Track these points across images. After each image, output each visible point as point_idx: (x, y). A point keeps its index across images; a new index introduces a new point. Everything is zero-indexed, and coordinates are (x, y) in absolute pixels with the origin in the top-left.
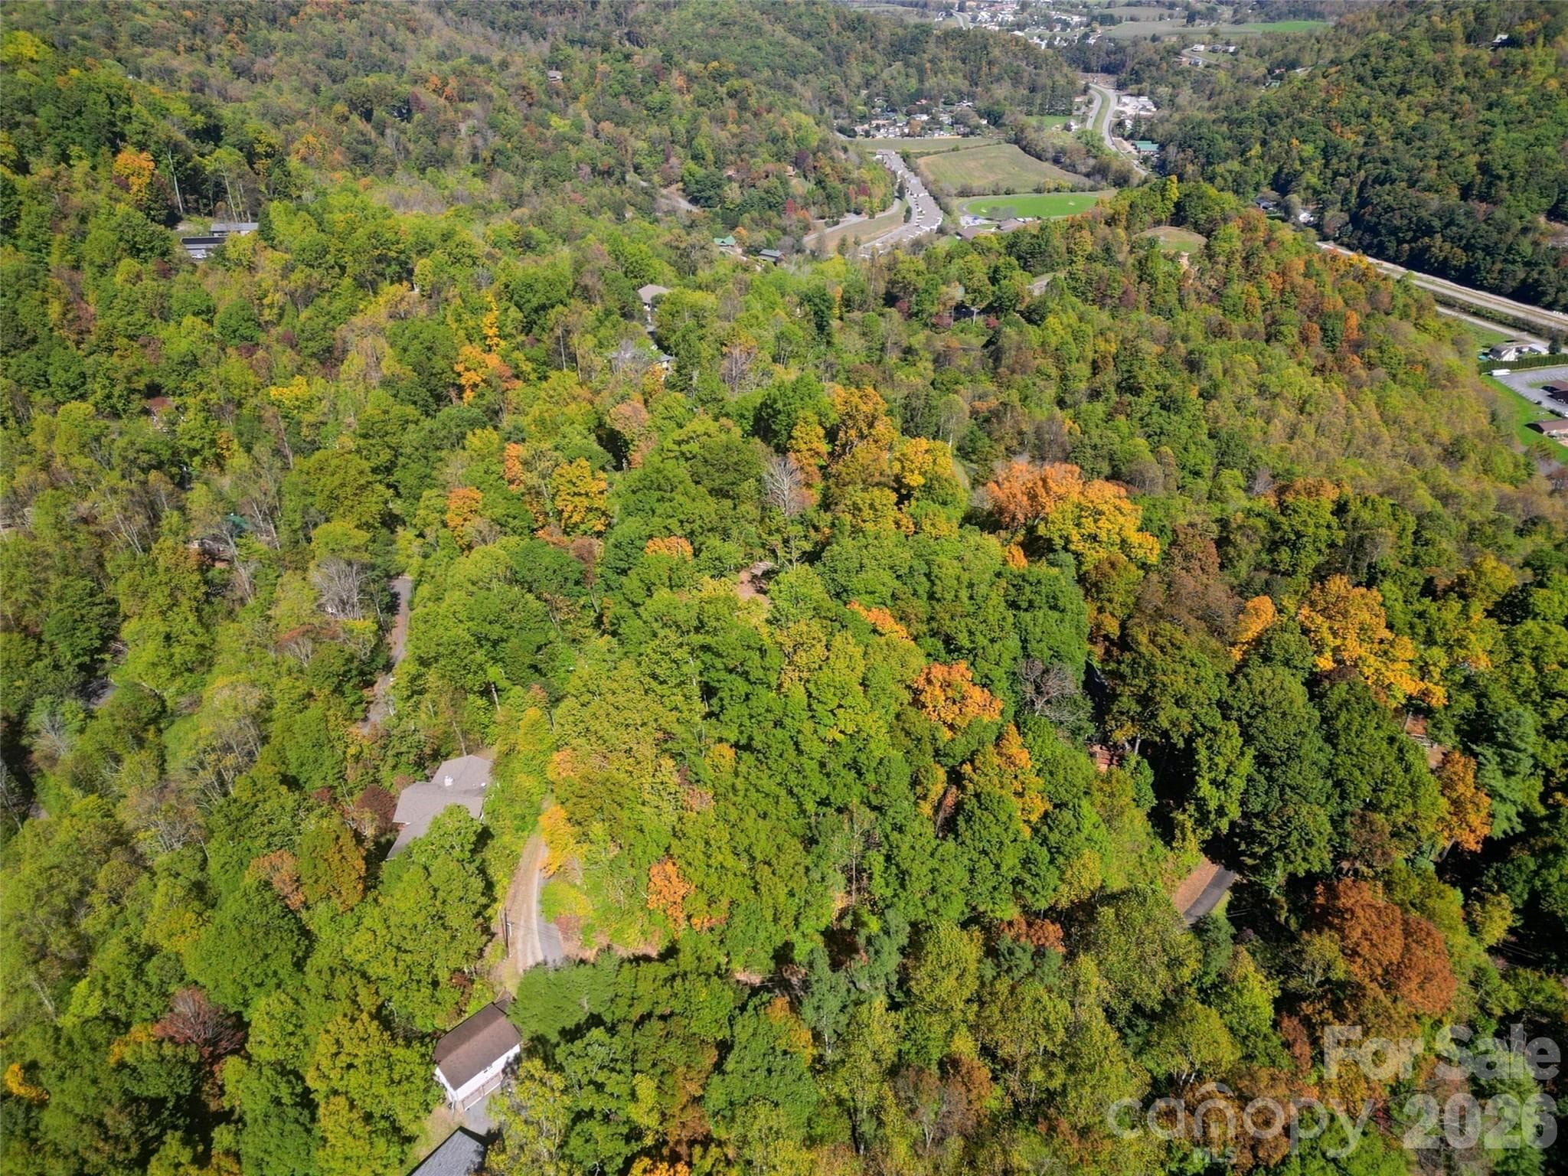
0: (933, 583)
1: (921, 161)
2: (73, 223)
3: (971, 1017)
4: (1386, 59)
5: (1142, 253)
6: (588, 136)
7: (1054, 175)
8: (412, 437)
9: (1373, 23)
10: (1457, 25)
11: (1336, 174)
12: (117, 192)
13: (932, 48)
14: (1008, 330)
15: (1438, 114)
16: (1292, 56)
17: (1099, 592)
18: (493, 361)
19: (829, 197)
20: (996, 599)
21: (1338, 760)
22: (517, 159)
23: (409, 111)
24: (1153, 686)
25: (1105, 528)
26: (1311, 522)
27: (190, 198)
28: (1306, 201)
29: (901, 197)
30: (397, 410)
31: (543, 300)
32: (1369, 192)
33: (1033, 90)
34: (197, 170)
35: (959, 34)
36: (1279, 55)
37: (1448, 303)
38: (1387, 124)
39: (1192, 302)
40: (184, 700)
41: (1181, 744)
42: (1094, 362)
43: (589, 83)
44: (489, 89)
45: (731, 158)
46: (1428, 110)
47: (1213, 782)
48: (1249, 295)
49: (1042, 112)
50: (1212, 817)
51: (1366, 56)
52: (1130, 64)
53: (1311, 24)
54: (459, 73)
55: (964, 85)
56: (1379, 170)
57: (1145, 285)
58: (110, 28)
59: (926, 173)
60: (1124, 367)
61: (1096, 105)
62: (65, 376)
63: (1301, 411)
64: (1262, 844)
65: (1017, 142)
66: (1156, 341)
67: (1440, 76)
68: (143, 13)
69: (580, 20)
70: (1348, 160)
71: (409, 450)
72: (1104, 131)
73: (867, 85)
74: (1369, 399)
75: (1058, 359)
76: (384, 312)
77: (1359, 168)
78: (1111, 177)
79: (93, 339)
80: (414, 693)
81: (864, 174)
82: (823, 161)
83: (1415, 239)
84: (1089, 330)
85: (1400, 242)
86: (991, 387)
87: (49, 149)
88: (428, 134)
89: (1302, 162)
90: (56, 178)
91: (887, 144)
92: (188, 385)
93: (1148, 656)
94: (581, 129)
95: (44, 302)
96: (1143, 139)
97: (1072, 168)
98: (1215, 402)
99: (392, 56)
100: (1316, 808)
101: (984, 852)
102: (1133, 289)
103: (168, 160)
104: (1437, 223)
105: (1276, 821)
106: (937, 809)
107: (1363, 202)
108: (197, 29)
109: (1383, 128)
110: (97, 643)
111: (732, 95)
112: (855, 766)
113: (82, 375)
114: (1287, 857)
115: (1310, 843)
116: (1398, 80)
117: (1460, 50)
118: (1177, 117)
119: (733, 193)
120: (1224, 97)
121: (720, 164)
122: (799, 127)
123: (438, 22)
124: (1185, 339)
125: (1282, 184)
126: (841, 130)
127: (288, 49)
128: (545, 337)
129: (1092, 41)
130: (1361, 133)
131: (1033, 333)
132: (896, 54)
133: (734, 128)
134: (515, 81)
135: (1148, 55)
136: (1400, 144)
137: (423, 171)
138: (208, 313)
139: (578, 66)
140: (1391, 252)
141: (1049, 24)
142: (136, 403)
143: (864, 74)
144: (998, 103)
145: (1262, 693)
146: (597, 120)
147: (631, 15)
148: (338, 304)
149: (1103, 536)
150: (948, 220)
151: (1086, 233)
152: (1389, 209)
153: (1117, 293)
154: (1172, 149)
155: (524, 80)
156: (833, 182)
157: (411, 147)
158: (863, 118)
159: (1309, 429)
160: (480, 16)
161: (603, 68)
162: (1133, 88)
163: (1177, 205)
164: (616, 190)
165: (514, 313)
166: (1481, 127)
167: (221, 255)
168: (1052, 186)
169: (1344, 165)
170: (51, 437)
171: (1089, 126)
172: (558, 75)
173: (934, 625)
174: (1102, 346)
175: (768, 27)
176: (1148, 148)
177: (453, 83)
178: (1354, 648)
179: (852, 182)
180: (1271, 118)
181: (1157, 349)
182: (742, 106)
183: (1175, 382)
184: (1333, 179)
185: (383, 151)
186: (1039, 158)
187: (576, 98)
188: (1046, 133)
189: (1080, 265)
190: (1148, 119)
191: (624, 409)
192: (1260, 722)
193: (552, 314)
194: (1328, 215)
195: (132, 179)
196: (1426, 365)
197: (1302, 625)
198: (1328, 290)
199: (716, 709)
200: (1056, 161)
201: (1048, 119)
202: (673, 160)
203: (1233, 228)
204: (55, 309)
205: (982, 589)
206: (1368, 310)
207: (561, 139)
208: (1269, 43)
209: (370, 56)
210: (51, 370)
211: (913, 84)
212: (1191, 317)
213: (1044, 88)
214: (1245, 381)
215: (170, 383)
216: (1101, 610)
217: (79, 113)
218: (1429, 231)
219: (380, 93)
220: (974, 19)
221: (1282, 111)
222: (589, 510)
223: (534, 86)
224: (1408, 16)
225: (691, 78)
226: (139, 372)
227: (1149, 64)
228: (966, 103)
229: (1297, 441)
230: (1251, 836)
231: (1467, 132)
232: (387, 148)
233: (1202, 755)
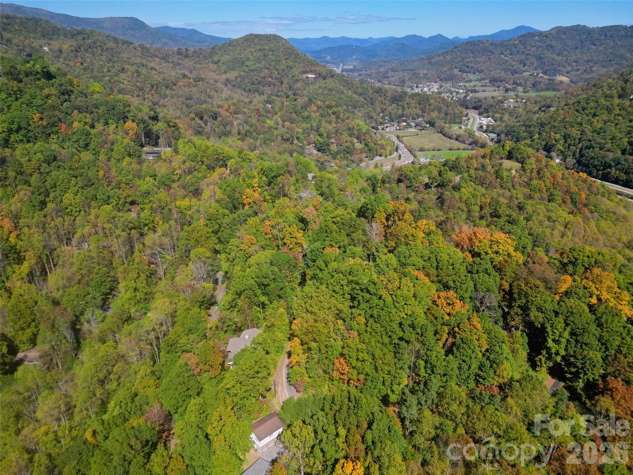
0: (438, 263)
1: (404, 139)
2: (109, 145)
3: (464, 421)
4: (587, 104)
5: (496, 168)
6: (280, 127)
7: (456, 144)
8: (227, 220)
9: (580, 92)
10: (614, 92)
11: (570, 145)
12: (124, 135)
13: (407, 100)
14: (447, 193)
15: (610, 123)
16: (548, 103)
17: (501, 272)
18: (256, 195)
19: (370, 150)
20: (463, 269)
21: (603, 334)
22: (254, 134)
23: (216, 117)
24: (528, 301)
25: (501, 248)
26: (581, 254)
27: (147, 139)
28: (558, 155)
29: (397, 150)
30: (221, 211)
31: (276, 174)
32: (584, 152)
33: (446, 114)
34: (150, 130)
35: (418, 94)
36: (544, 103)
37: (619, 193)
38: (589, 127)
39: (517, 186)
40: (138, 314)
41: (539, 326)
42: (481, 206)
43: (281, 109)
44: (245, 110)
45: (333, 135)
46: (605, 122)
47: (554, 340)
48: (540, 185)
49: (450, 123)
50: (553, 355)
51: (579, 102)
52: (483, 107)
53: (554, 93)
54: (234, 104)
55: (420, 113)
56: (587, 144)
57: (498, 180)
58: (111, 88)
59: (406, 142)
60: (493, 208)
61: (471, 120)
62: (103, 196)
63: (566, 227)
64: (574, 367)
65: (441, 133)
66: (506, 198)
67: (609, 110)
68: (123, 83)
69: (276, 89)
70: (574, 140)
71: (225, 225)
72: (475, 129)
73: (383, 112)
74: (593, 224)
75: (466, 204)
76: (218, 177)
77: (579, 143)
78: (479, 145)
79: (113, 184)
80: (231, 307)
81: (384, 142)
82: (368, 137)
83: (604, 169)
84: (479, 194)
85: (598, 170)
86: (441, 213)
87: (102, 121)
88: (223, 125)
89: (556, 141)
90: (104, 130)
91: (390, 132)
92: (147, 201)
93: (525, 290)
94: (278, 124)
95: (98, 171)
96: (490, 132)
97: (463, 142)
98: (530, 222)
99: (209, 100)
100: (596, 352)
101: (464, 361)
102: (494, 181)
103: (142, 126)
104: (612, 163)
105: (580, 357)
106: (444, 345)
107: (582, 155)
108: (141, 89)
109: (588, 129)
110: (108, 291)
111: (334, 113)
112: (413, 326)
113: (109, 197)
114: (585, 372)
115: (594, 366)
116: (593, 111)
117: (617, 101)
118: (504, 124)
119: (334, 148)
120: (522, 118)
121: (328, 137)
122: (358, 125)
123: (225, 89)
124: (517, 198)
125: (548, 149)
126: (373, 128)
127: (172, 96)
128: (275, 187)
129: (468, 98)
130: (579, 130)
131: (457, 195)
132: (393, 101)
133: (334, 125)
134: (254, 108)
135: (491, 103)
136: (595, 135)
137: (220, 137)
138: (154, 176)
139: (277, 103)
140: (595, 174)
141: (451, 92)
142: (128, 206)
143: (381, 108)
144: (433, 119)
145: (571, 307)
146: (284, 121)
147: (295, 87)
148: (200, 175)
149: (501, 251)
150: (416, 159)
151: (474, 160)
152: (593, 158)
153: (488, 182)
154: (503, 136)
155: (257, 107)
156: (371, 145)
157: (216, 129)
158: (381, 124)
159: (570, 234)
160: (240, 87)
161: (286, 103)
162: (486, 115)
163: (509, 152)
164: (290, 146)
165: (264, 178)
166: (628, 128)
167: (159, 157)
168: (456, 148)
169: (573, 142)
170: (97, 217)
171: (469, 127)
172: (270, 106)
173: (440, 278)
174: (484, 200)
175: (345, 91)
176: (493, 135)
177: (232, 108)
178: (605, 296)
179: (378, 145)
180: (542, 125)
181: (505, 201)
182: (338, 117)
183: (514, 214)
184: (569, 147)
185: (206, 130)
186: (450, 138)
187: (276, 114)
188: (452, 129)
189: (472, 171)
190: (492, 126)
191: (307, 210)
192: (571, 318)
193: (279, 179)
194: (568, 160)
195: (130, 131)
196: (614, 213)
197: (584, 286)
198: (572, 184)
199: (356, 305)
200: (457, 139)
201: (453, 125)
202: (311, 136)
203: (532, 160)
204: (101, 173)
205: (458, 266)
206: (588, 193)
207: (270, 127)
208: (539, 99)
209: (201, 99)
210: (98, 194)
211: (400, 112)
212: (518, 192)
213: (450, 114)
214: (542, 214)
215: (140, 200)
216: (502, 279)
217: (114, 109)
218: (610, 167)
219: (206, 110)
220: (422, 91)
221: (546, 122)
222: (296, 244)
223: (261, 110)
224: (593, 89)
225: (319, 107)
226: (129, 196)
227: (492, 106)
228: (420, 119)
229: (565, 238)
230: (570, 365)
231: (622, 130)
232: (208, 129)
233: (549, 329)
